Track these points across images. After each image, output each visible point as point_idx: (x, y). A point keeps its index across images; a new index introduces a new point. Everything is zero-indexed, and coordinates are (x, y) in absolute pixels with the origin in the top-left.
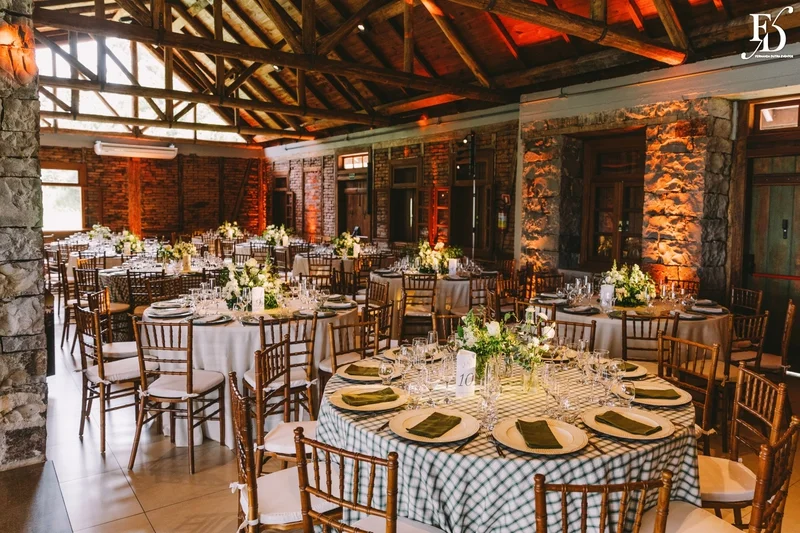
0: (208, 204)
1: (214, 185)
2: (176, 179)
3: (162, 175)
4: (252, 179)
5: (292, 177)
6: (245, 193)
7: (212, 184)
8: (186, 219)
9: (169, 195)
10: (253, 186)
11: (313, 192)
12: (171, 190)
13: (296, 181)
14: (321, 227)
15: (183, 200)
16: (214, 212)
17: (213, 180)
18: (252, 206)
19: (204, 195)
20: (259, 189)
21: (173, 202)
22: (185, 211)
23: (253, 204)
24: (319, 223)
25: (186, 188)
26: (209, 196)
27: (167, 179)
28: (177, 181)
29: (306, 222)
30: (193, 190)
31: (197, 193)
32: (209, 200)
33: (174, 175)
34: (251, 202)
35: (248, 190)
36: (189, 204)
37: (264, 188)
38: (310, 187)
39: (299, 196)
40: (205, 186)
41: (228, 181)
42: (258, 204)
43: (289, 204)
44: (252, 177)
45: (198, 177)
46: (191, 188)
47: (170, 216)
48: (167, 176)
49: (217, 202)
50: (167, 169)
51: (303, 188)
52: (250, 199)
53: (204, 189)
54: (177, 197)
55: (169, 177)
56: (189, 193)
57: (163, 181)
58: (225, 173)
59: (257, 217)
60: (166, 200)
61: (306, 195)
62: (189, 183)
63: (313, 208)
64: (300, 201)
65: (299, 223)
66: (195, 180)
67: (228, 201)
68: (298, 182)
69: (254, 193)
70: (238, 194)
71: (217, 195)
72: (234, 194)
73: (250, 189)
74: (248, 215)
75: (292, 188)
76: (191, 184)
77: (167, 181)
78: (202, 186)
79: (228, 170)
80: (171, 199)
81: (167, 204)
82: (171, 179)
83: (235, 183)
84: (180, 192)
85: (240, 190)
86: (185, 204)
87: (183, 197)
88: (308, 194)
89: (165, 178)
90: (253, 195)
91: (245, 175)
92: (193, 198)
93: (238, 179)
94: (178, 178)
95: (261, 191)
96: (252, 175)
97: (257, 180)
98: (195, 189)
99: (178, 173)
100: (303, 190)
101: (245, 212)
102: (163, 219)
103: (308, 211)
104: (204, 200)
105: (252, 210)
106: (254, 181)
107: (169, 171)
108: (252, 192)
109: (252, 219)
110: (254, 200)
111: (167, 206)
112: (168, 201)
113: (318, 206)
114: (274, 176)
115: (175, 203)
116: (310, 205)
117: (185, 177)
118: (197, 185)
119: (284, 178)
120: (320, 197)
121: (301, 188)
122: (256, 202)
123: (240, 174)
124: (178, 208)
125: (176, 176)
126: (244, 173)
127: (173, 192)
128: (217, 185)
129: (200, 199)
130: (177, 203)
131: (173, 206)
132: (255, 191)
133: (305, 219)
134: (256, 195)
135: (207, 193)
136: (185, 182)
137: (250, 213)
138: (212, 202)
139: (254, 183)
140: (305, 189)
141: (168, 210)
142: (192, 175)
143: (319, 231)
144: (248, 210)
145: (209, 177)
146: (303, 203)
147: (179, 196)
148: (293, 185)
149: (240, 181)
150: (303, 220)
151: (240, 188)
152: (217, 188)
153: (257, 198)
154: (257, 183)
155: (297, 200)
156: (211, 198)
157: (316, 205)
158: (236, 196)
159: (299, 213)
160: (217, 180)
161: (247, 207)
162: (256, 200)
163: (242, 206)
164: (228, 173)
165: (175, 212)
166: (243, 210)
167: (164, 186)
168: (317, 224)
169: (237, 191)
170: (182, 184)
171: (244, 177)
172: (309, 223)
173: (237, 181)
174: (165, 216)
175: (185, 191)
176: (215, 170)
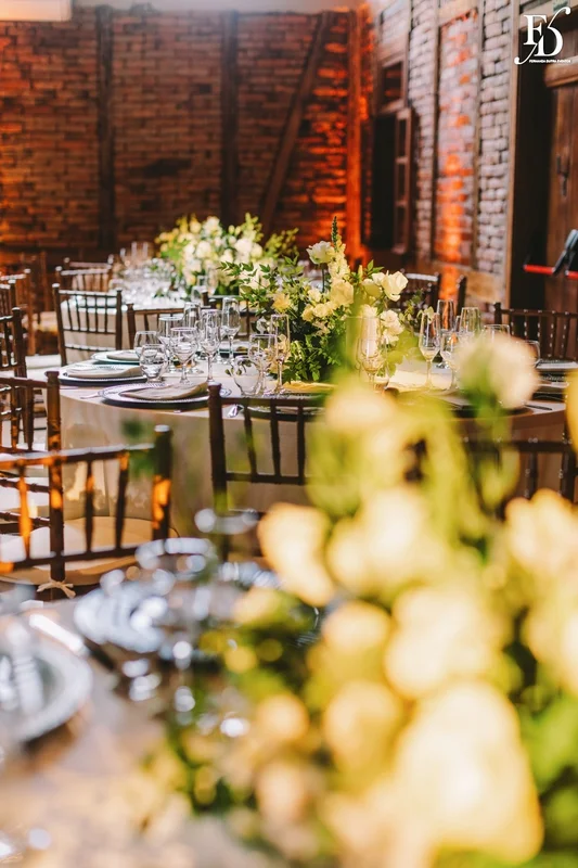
0: (187, 164)
1: (208, 105)
2: (91, 86)
3: (52, 76)
4: (327, 82)
5: (414, 53)
6: (306, 127)
7: (199, 99)
8: (120, 212)
9: (70, 136)
10: (331, 105)
11: (457, 93)
12: (78, 124)
13: (422, 65)
14: (471, 237)
15: (113, 154)
16: (208, 192)
17: (205, 88)
18: (326, 171)
19: (177, 135)
20: (349, 115)
21: (82, 158)
22: (119, 189)
23: (330, 167)
24: (469, 220)
25: (120, 115)
26: (188, 139)
27: (64, 89)
28: (94, 94)
29: (439, 218)
30: (143, 122)
31: (154, 132)
32: (192, 151)
33: (86, 75)
34: (323, 158)
35: (314, 120)
36: (130, 165)
37: (364, 110)
38: (454, 83)
39: (427, 120)
40: (178, 107)
41: (251, 92)
42: (345, 166)
43: (402, 154)
44: (328, 73)
45: (157, 77)
46: (137, 114)
47: (73, 204)
48: (66, 78)
49: (216, 160)
50: (64, 56)
51: (437, 87)
52: (319, 150)
53: (176, 118)
54: (96, 145)
55: (70, 82)
56: (130, 132)
57: (53, 94)
58: (241, 62)
59: (342, 207)
60: (62, 154)
61: (443, 113)
62: (130, 98)
63: (456, 160)
64: (429, 142)
65: (425, 224)
66: (147, 90)
67: (251, 156)
68: (427, 71)
69: (334, 128)
70: (283, 133)
71: (215, 138)
72: (267, 131)
73: (319, 116)
74: (311, 200)
75: (413, 94)
76: (135, 102)
77: (67, 95)
78: (170, 109)
79: (250, 54)
80: (77, 149)
81: (66, 167)
82: (79, 86)
83: (272, 96)
84: (103, 129)
85: (288, 119)
86: (118, 165)
87: (113, 144)
88: (448, 108)
89: (59, 86)
90: (330, 134)
91: (305, 67)
92: (142, 148)
93: (283, 84)
94: (98, 82)
95: (357, 121)
96: (329, 67)
97: (345, 85)
98: (151, 119)
99: (98, 66)
100: (437, 97)
101: (303, 191)
102: (53, 211)
103: (445, 175)
104: (176, 152)
105: (327, 186)
106: (335, 88)
107: (72, 62)
108: (326, 126)
109: (327, 214)
110: (334, 150)
111: (66, 173)
112: (67, 157)
113: (466, 150)
114: (380, 64)
115: (88, 162)
116: (449, 153)
117: (117, 81)
118: (156, 106)
119: (399, 66)
120: (472, 115)
121: (432, 90)
122: (340, 158)
123: (288, 66)
124: (96, 179)
125: (92, 78)
126: (302, 62)
127: (83, 129)
128: (217, 104)
129: (163, 148)
130: (96, 162)
131: (83, 171)
132: (338, 120)
133: (438, 205)
134: (341, 134)
135: (186, 130)
136: (117, 98)
137: (318, 195)
138: (199, 159)
139: (334, 97)
140: (442, 92)
141: (68, 184)
142: (139, 73)
143: (466, 252)
144: (312, 184)
145: (190, 78)
146: (435, 146)
147: (100, 139)
148: (414, 83)
149: (290, 91)
150: (434, 212)
151: (290, 112)
152: (217, 112)
153: (344, 143)
154: (342, 93)
155: (421, 138)
156: (196, 147)
157: (462, 148)
158: (274, 140)
159: (425, 185)
160: (217, 89)
161: (310, 174)
162: (341, 150)
163: (292, 171)
164: (251, 63)
165: (88, 191)
166: (297, 184)
167: (56, 111)
168: (462, 225)
169: (279, 124)
170: (109, 104)
171: (301, 77)
172: (445, 223)
173: (279, 88)
174: (61, 203)
175: (118, 124)
176: (211, 54)
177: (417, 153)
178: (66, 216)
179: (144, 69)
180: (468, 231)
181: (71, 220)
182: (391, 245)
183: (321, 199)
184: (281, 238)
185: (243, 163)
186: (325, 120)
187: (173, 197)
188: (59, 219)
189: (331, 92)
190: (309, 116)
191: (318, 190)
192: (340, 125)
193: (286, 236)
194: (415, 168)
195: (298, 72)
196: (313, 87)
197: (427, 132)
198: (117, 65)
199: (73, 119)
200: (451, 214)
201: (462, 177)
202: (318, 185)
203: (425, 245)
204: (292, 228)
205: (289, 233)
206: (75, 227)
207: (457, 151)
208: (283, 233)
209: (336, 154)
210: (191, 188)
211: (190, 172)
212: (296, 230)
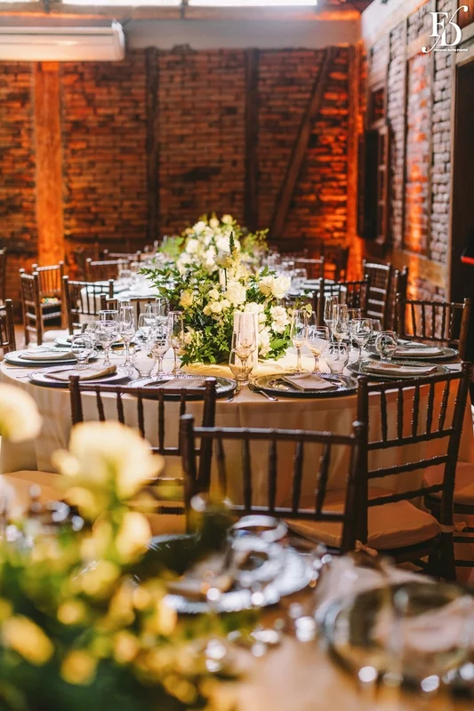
0: (217, 171)
1: (234, 124)
2: (141, 111)
3: (111, 104)
4: (332, 104)
5: (391, 82)
6: (314, 140)
7: (227, 119)
8: (164, 211)
9: (124, 150)
10: (334, 122)
11: (419, 115)
12: (131, 140)
13: (397, 91)
14: (427, 232)
15: (158, 163)
16: (234, 192)
17: (231, 111)
18: (330, 175)
19: (209, 148)
20: (350, 129)
21: (135, 168)
22: (163, 192)
23: (334, 172)
24: (425, 218)
25: (164, 133)
26: (220, 151)
27: (120, 113)
28: (143, 117)
29: (407, 216)
30: (182, 139)
31: (191, 146)
32: (221, 161)
33: (136, 102)
34: (328, 165)
35: (321, 134)
36: (171, 172)
37: (360, 125)
38: (417, 106)
39: (399, 136)
40: (211, 126)
41: (269, 112)
42: (346, 171)
43: (382, 163)
44: (334, 97)
45: (193, 103)
46: (178, 132)
47: (127, 203)
48: (122, 105)
49: (240, 167)
50: (120, 88)
51: (406, 110)
52: (325, 159)
53: (209, 134)
54: (144, 157)
55: (125, 108)
56: (171, 146)
57: (111, 117)
58: (261, 89)
59: (343, 204)
60: (118, 165)
61: (410, 131)
62: (172, 119)
63: (417, 169)
64: (400, 154)
65: (398, 220)
66: (186, 112)
67: (269, 164)
68: (400, 95)
69: (337, 140)
70: (295, 144)
71: (240, 150)
72: (282, 144)
73: (325, 131)
74: (318, 199)
75: (391, 114)
76: (176, 123)
77: (122, 118)
78: (204, 127)
79: (269, 82)
80: (130, 161)
81: (122, 175)
82: (131, 111)
83: (286, 116)
84: (150, 144)
85: (299, 134)
86: (163, 172)
87: (158, 156)
88: (413, 126)
89: (116, 111)
90: (333, 145)
91: (313, 92)
92: (181, 159)
93: (296, 106)
94: (147, 108)
95: (356, 135)
96: (334, 91)
97: (346, 105)
98: (187, 136)
99: (146, 95)
100: (406, 117)
101: (311, 191)
102: (111, 210)
103: (411, 181)
104: (209, 162)
105: (332, 187)
106: (337, 108)
107: (126, 93)
108: (331, 139)
109: (331, 209)
110: (336, 158)
111: (121, 179)
112: (122, 168)
113: (424, 162)
114: (370, 89)
115: (139, 171)
116: (414, 162)
117: (162, 106)
118: (192, 126)
119: (381, 91)
120: (427, 132)
121: (403, 112)
122: (342, 165)
123: (300, 92)
124: (145, 184)
125: (142, 104)
126: (310, 88)
127: (135, 145)
128: (242, 122)
129: (198, 159)
130: (144, 170)
131: (135, 178)
132: (341, 134)
133: (407, 205)
134: (343, 145)
135: (216, 144)
136: (161, 119)
137: (324, 194)
138: (227, 166)
139: (338, 115)
140: (409, 113)
141: (122, 188)
142: (179, 99)
143: (424, 244)
144: (318, 186)
145: (220, 102)
146: (405, 157)
147: (148, 153)
148: (392, 105)
149: (301, 111)
150: (404, 210)
151: (300, 129)
152: (240, 129)
153: (345, 152)
154: (344, 112)
155: (396, 150)
156: (225, 158)
157: (421, 159)
158: (289, 151)
159: (399, 188)
160: (241, 111)
161: (317, 178)
162: (343, 158)
163: (302, 176)
164: (268, 90)
165: (139, 194)
166: (306, 186)
167: (114, 131)
168: (421, 222)
169: (291, 138)
170: (155, 124)
171: (310, 100)
172: (410, 219)
173: (292, 109)
174: (117, 203)
175: (163, 140)
176: (237, 83)
177: (393, 161)
178: (121, 214)
179: (183, 96)
180: (425, 227)
181: (125, 217)
182: (375, 236)
183: (326, 198)
184: (255, 237)
185: (262, 170)
186: (330, 134)
187: (205, 198)
188: (115, 216)
189: (335, 111)
190: (316, 131)
191: (324, 191)
192: (342, 138)
193: (259, 235)
194: (391, 174)
195: (308, 96)
196: (320, 107)
197: (400, 145)
198: (162, 93)
199: (128, 137)
200: (414, 213)
201: (421, 182)
202: (323, 187)
203: (399, 237)
204: (264, 229)
205: (262, 232)
206: (127, 223)
207: (417, 161)
208: (257, 233)
209: (339, 161)
210: (221, 190)
211: (220, 177)
212: (267, 230)
